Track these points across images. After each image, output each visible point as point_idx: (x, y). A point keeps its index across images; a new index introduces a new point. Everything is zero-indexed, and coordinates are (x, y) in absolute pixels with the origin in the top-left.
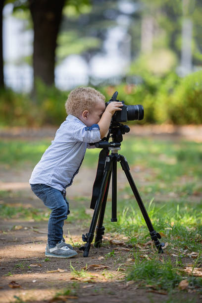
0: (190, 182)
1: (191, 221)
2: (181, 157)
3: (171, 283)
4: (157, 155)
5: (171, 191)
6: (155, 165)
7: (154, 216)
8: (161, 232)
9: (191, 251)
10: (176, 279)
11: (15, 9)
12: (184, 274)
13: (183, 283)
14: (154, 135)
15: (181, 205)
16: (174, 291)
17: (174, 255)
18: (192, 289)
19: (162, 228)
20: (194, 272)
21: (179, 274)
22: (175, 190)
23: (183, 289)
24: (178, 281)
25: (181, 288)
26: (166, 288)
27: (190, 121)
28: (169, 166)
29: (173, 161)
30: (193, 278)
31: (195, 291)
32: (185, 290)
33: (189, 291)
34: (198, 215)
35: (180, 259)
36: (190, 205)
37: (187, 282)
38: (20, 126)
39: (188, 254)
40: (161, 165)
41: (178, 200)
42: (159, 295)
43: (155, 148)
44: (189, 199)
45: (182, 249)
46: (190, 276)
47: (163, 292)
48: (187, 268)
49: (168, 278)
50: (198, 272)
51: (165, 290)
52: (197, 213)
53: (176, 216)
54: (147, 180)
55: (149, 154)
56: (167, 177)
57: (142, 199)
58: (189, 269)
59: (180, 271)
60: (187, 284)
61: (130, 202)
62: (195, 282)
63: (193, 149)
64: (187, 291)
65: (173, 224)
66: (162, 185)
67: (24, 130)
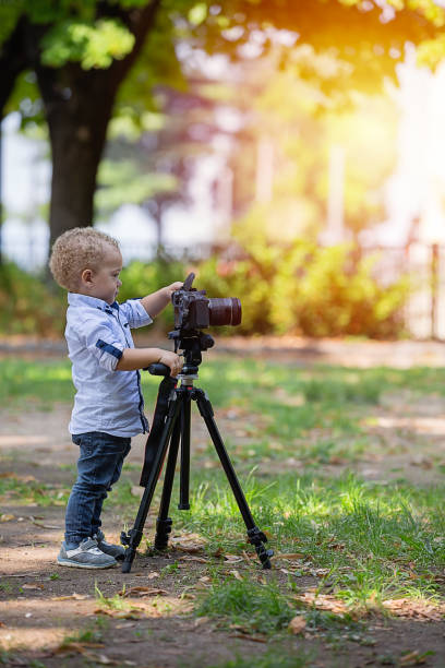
0: (325, 440)
1: (321, 510)
2: (313, 394)
3: (275, 622)
4: (269, 389)
5: (291, 455)
6: (264, 407)
7: (253, 501)
8: (265, 529)
9: (316, 566)
10: (285, 615)
11: (25, 122)
12: (300, 605)
13: (298, 622)
14: (268, 352)
15: (306, 481)
16: (279, 636)
17: (285, 571)
18: (312, 633)
19: (268, 521)
20: (317, 603)
21: (291, 605)
22: (297, 453)
23: (296, 632)
24: (288, 619)
25: (292, 630)
26: (265, 629)
27: (335, 332)
28: (289, 409)
29: (298, 401)
30: (315, 614)
31: (317, 636)
32: (301, 634)
33: (308, 636)
34: (334, 499)
35: (294, 579)
36: (322, 480)
37: (304, 620)
38: (25, 332)
39: (311, 570)
40: (277, 407)
41: (301, 472)
42: (251, 643)
43: (267, 378)
44: (321, 472)
45: (301, 561)
46: (312, 609)
47: (260, 637)
48: (307, 595)
49: (271, 613)
50: (326, 603)
51: (264, 633)
52: (332, 496)
53: (295, 501)
54: (249, 435)
55: (256, 386)
56: (286, 429)
57: (236, 470)
58: (309, 597)
59: (292, 601)
60: (303, 624)
61: (214, 475)
62: (318, 621)
63: (337, 378)
64: (303, 636)
65: (287, 515)
66: (275, 445)
67: (33, 340)
